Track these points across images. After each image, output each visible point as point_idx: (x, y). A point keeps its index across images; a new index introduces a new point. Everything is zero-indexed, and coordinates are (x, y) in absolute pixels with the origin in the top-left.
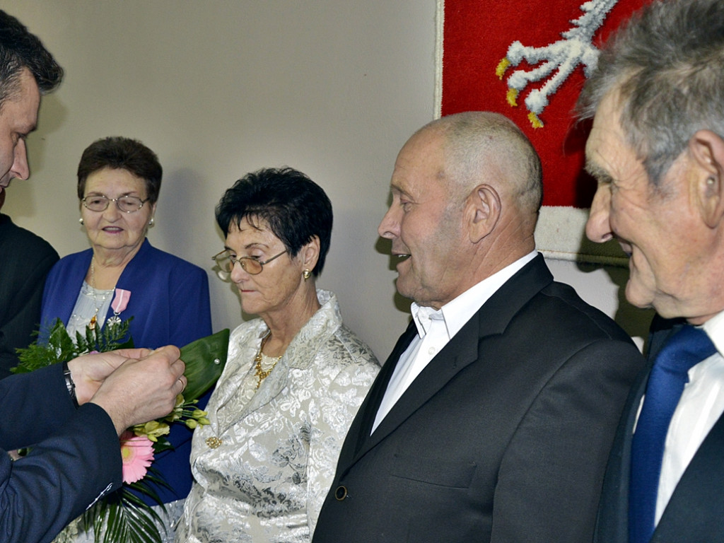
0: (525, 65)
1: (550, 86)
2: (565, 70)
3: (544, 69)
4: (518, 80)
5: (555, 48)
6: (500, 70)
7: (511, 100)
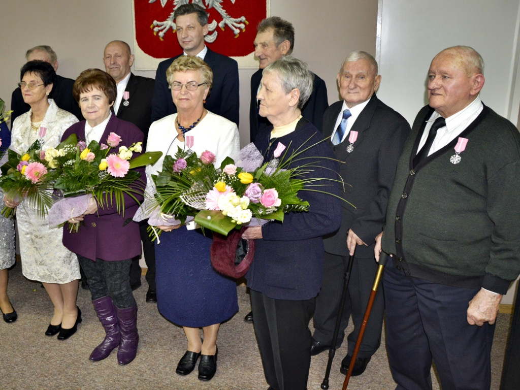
0: (158, 26)
1: (164, 31)
2: (168, 28)
3: (163, 27)
4: (156, 29)
5: (165, 23)
6: (152, 27)
7: (155, 34)
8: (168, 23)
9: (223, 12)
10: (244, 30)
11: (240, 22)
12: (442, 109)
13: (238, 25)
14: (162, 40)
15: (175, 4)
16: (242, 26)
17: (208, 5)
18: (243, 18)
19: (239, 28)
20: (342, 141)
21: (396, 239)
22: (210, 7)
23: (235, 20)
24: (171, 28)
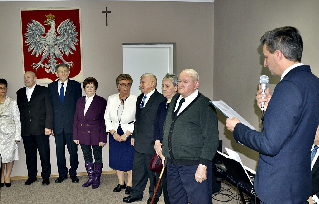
7: (34, 69)
8: (40, 64)
9: (63, 60)
10: (72, 67)
11: (71, 64)
12: (184, 94)
13: (70, 65)
14: (37, 71)
15: (42, 56)
16: (71, 65)
17: (57, 57)
18: (72, 62)
19: (70, 66)
20: (143, 107)
21: (170, 150)
22: (58, 58)
23: (68, 63)
24: (41, 66)
